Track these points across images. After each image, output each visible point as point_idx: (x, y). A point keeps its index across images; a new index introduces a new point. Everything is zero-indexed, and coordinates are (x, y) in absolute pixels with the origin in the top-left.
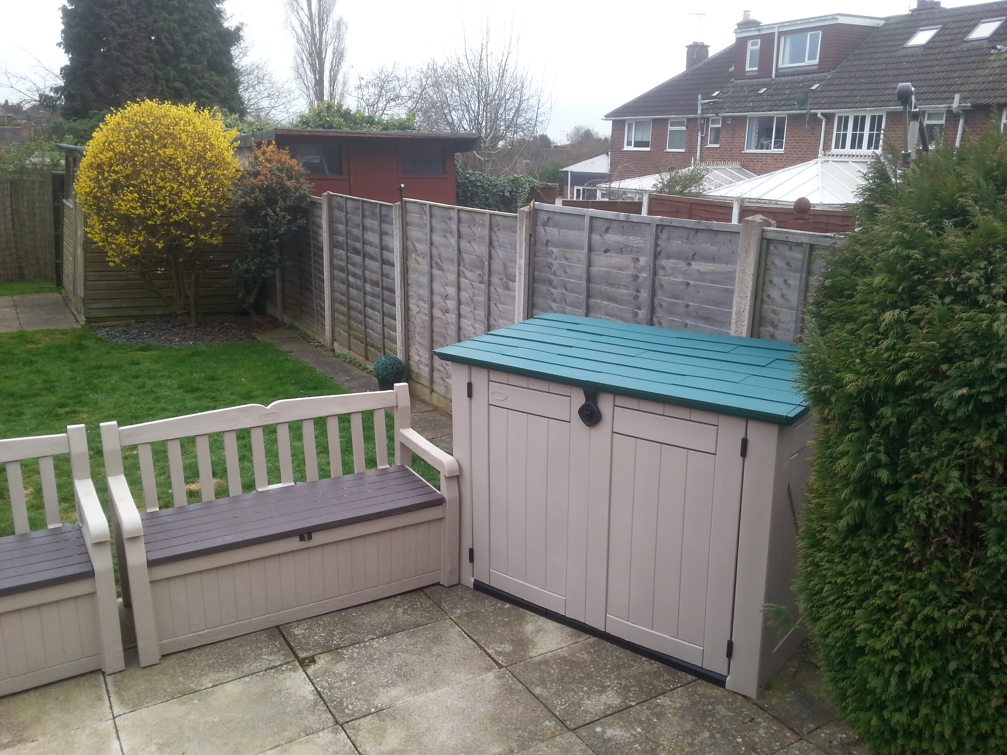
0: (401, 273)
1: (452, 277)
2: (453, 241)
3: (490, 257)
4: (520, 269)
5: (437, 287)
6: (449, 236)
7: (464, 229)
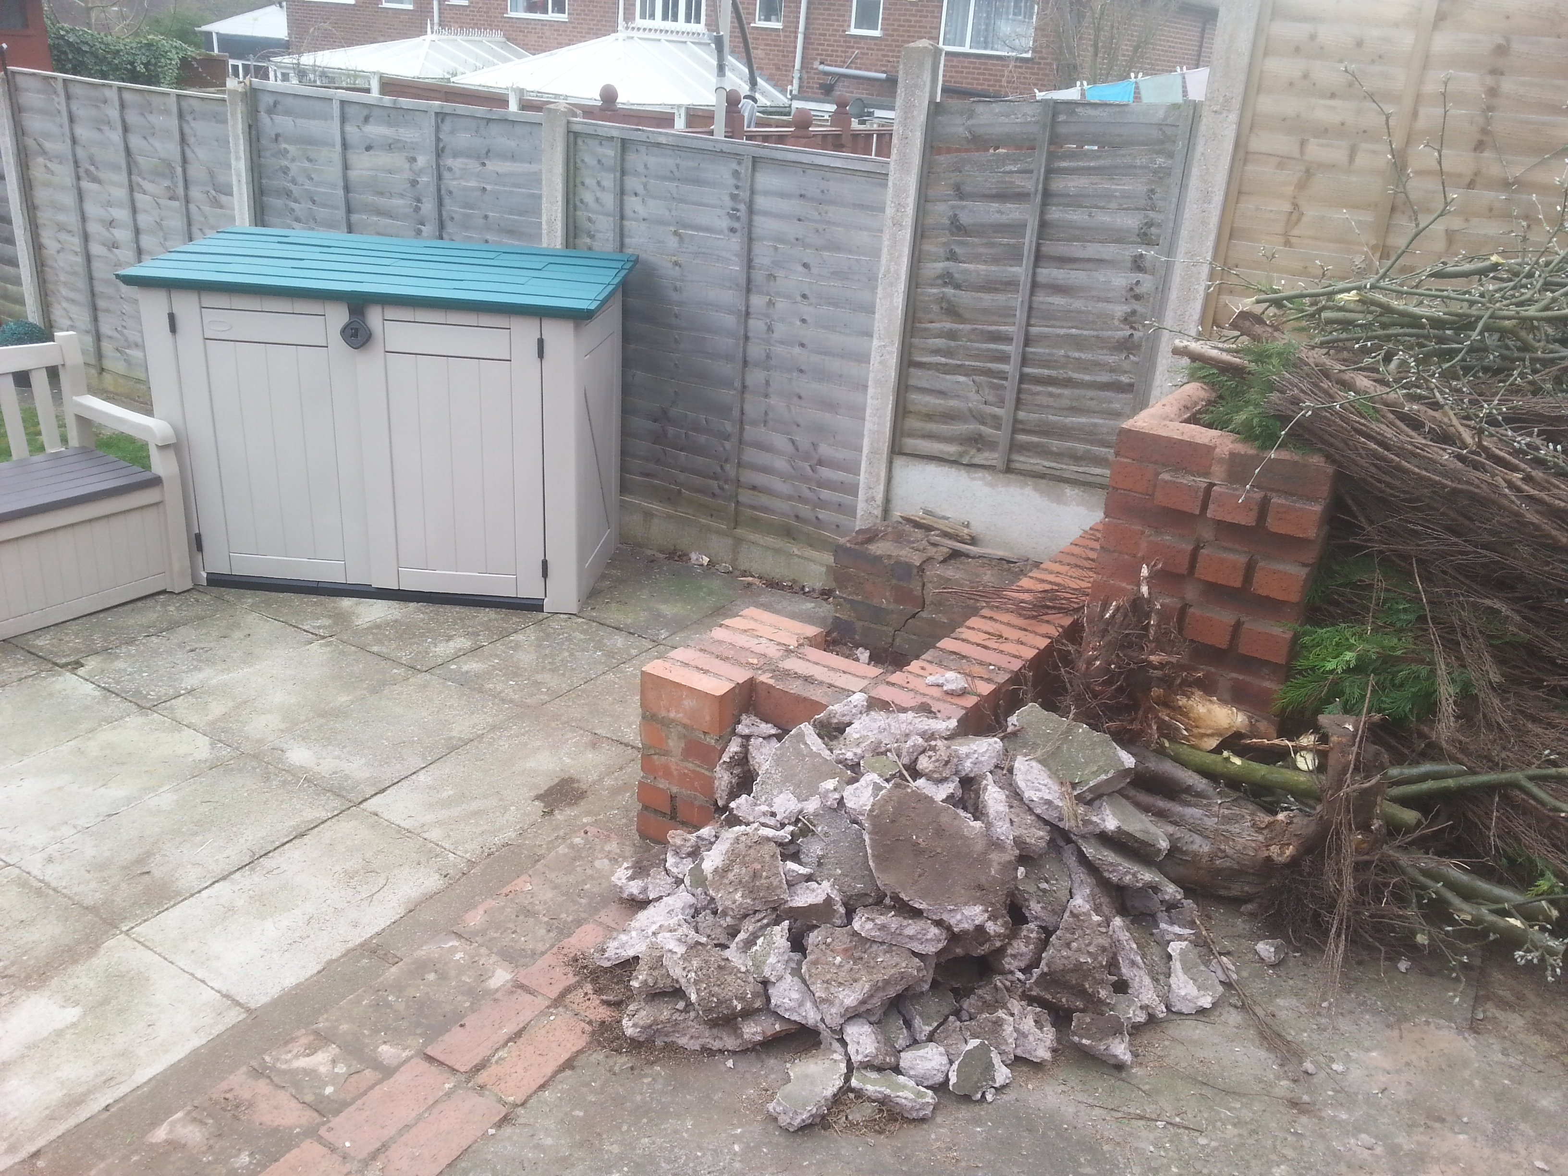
0: (20, 189)
1: (120, 193)
2: (115, 136)
3: (185, 161)
4: (238, 175)
5: (91, 209)
6: (106, 128)
7: (132, 118)
